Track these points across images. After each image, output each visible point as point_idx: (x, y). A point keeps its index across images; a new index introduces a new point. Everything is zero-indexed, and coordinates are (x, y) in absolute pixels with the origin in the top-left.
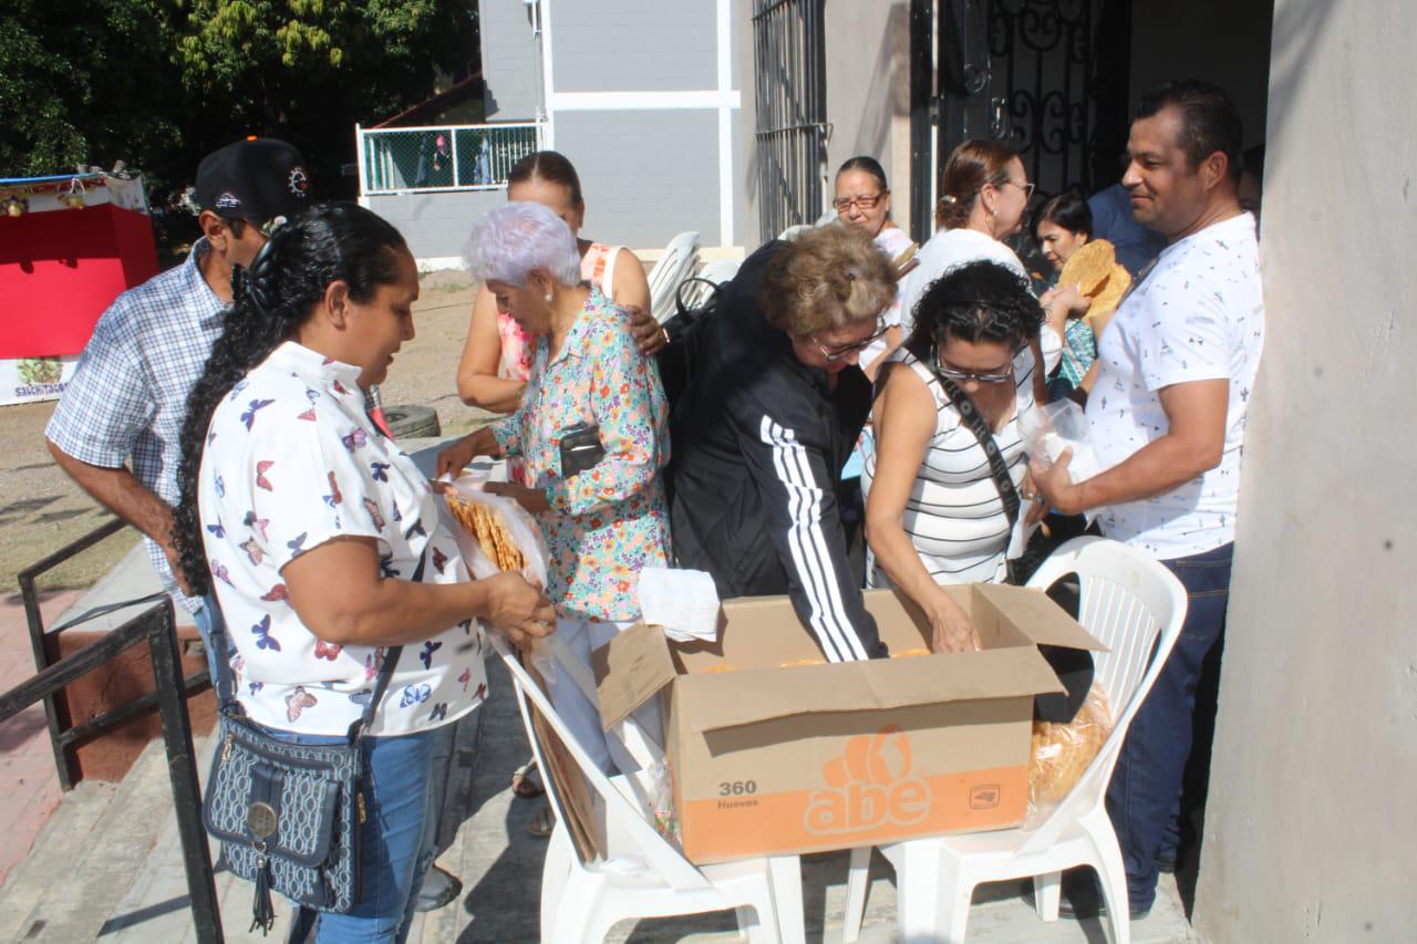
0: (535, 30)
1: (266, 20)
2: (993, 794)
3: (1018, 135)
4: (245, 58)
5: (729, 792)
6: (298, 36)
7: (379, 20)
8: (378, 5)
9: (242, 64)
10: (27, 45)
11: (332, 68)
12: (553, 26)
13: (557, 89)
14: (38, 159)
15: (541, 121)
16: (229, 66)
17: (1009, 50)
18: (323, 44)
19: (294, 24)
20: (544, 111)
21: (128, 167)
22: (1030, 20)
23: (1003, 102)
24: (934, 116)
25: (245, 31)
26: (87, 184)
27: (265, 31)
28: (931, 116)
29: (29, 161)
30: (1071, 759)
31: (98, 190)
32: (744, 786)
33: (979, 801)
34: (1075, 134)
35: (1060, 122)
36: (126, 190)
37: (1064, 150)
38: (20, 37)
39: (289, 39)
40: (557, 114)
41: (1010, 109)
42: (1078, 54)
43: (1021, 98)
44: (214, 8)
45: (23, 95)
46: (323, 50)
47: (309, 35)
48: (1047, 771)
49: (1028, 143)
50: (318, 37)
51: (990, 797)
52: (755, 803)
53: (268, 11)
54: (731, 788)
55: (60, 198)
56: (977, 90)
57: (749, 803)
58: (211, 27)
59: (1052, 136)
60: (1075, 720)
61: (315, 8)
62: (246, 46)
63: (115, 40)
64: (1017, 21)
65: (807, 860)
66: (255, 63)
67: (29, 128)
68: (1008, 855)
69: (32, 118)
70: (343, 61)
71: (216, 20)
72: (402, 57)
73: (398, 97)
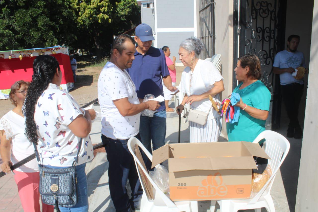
0: (153, 14)
1: (95, 13)
2: (242, 190)
3: (258, 37)
4: (91, 21)
5: (180, 185)
6: (102, 16)
7: (119, 13)
8: (119, 10)
9: (90, 23)
10: (47, 20)
11: (109, 24)
12: (157, 14)
13: (158, 27)
14: (47, 43)
15: (154, 35)
16: (87, 23)
17: (256, 18)
18: (107, 18)
19: (101, 14)
20: (155, 32)
21: (65, 45)
22: (261, 11)
23: (255, 30)
24: (239, 33)
25: (91, 16)
26: (56, 49)
27: (95, 16)
28: (238, 33)
29: (46, 44)
30: (262, 183)
31: (59, 50)
32: (183, 184)
33: (239, 192)
34: (272, 37)
35: (268, 34)
36: (64, 50)
37: (269, 41)
38: (45, 19)
39: (100, 17)
40: (158, 33)
41: (257, 31)
42: (273, 18)
43: (259, 29)
44: (85, 11)
45: (45, 30)
46: (107, 19)
47: (104, 16)
48: (256, 185)
49: (261, 39)
50: (106, 17)
51: (242, 191)
52: (186, 188)
53: (96, 11)
54: (180, 184)
55: (51, 52)
56: (249, 27)
57: (184, 188)
58: (84, 15)
59: (266, 37)
60: (263, 173)
61: (105, 11)
62: (91, 19)
63: (64, 18)
64: (258, 11)
65: (199, 202)
66: (93, 22)
67: (46, 37)
68: (246, 204)
69: (47, 35)
70: (111, 22)
71: (85, 13)
72: (124, 21)
73: (123, 30)
